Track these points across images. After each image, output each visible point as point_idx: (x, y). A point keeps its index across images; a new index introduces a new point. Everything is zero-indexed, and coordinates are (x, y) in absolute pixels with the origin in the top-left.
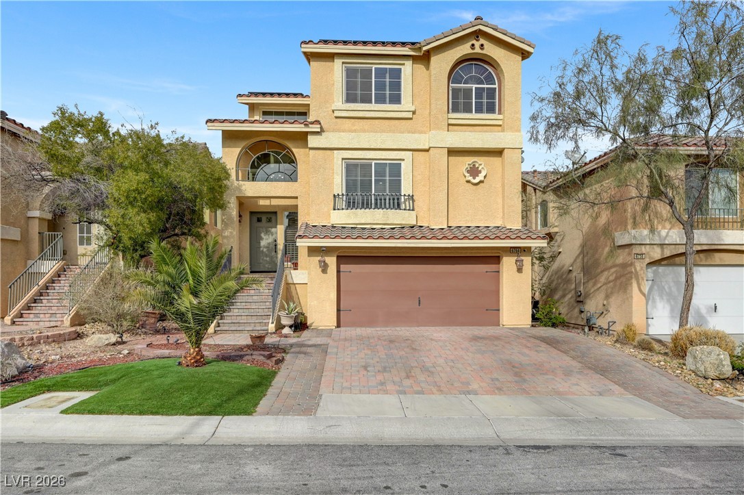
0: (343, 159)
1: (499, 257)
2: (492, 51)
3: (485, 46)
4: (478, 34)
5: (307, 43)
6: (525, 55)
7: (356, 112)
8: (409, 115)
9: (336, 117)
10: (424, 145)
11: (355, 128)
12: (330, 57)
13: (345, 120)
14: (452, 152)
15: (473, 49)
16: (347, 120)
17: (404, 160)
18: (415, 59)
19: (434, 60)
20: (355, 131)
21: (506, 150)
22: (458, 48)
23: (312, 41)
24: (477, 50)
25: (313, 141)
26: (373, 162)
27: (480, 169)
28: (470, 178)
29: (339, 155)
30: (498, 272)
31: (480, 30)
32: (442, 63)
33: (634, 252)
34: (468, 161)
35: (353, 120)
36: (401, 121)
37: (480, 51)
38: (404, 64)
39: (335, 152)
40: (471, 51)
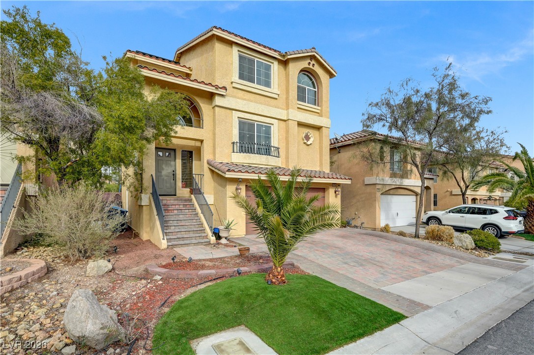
0: (238, 117)
1: (324, 189)
2: (318, 69)
3: (315, 66)
4: (313, 57)
5: (217, 29)
6: (331, 75)
7: (246, 87)
8: (276, 96)
9: (234, 87)
10: (284, 117)
11: (245, 97)
12: (231, 43)
13: (238, 90)
14: (300, 124)
15: (309, 65)
16: (240, 91)
17: (273, 124)
18: (280, 61)
19: (291, 65)
20: (245, 99)
21: (323, 128)
22: (302, 62)
23: (221, 29)
24: (311, 66)
25: (218, 101)
26: (256, 123)
27: (310, 136)
28: (306, 141)
29: (236, 114)
30: (324, 197)
31: (314, 55)
32: (295, 69)
33: (377, 188)
34: (305, 131)
35: (244, 92)
36: (271, 99)
37: (312, 68)
38: (273, 63)
39: (234, 112)
40: (308, 66)
